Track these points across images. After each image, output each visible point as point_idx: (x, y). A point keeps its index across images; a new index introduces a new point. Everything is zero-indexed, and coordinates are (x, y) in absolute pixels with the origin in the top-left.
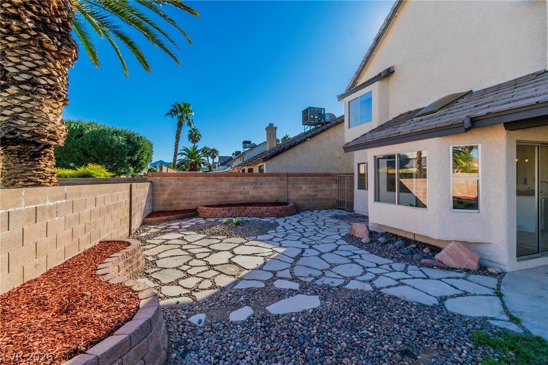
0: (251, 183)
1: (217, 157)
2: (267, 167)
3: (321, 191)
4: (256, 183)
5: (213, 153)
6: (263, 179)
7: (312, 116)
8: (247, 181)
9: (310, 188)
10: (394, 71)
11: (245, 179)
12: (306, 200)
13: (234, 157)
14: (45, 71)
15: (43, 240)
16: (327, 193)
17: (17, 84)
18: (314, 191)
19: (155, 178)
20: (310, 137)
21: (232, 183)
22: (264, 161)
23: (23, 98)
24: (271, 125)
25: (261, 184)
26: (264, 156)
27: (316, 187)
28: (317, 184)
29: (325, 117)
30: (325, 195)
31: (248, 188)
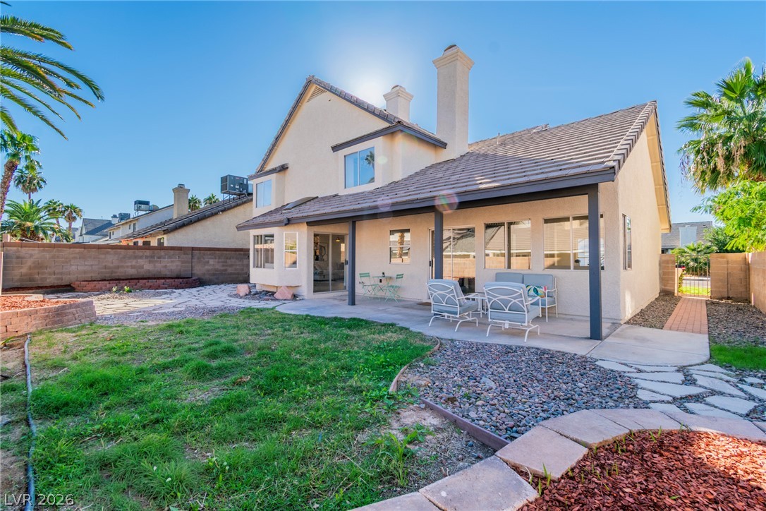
0: (147, 257)
1: (78, 218)
2: (168, 240)
3: (231, 266)
4: (152, 257)
5: (71, 213)
6: (162, 253)
7: (232, 186)
8: (141, 254)
9: (219, 262)
10: (287, 168)
11: (139, 253)
12: (214, 274)
13: (115, 221)
16: (238, 267)
18: (223, 266)
19: (9, 248)
20: (223, 211)
21: (121, 256)
22: (164, 234)
24: (181, 186)
25: (159, 258)
26: (165, 228)
27: (226, 262)
28: (227, 258)
29: (247, 187)
30: (236, 269)
31: (141, 262)
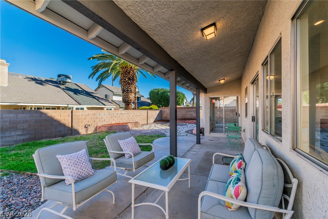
14: (129, 88)
15: (122, 118)
17: (125, 91)
23: (126, 94)
